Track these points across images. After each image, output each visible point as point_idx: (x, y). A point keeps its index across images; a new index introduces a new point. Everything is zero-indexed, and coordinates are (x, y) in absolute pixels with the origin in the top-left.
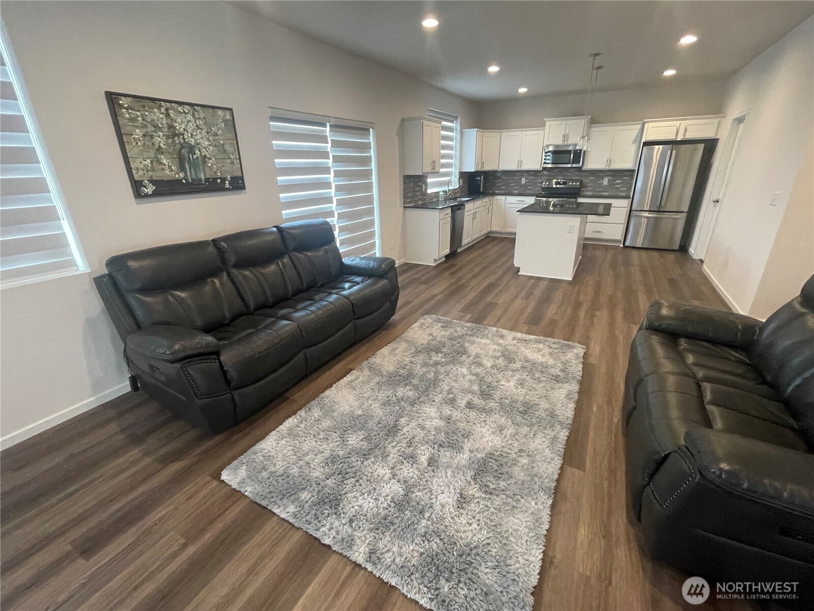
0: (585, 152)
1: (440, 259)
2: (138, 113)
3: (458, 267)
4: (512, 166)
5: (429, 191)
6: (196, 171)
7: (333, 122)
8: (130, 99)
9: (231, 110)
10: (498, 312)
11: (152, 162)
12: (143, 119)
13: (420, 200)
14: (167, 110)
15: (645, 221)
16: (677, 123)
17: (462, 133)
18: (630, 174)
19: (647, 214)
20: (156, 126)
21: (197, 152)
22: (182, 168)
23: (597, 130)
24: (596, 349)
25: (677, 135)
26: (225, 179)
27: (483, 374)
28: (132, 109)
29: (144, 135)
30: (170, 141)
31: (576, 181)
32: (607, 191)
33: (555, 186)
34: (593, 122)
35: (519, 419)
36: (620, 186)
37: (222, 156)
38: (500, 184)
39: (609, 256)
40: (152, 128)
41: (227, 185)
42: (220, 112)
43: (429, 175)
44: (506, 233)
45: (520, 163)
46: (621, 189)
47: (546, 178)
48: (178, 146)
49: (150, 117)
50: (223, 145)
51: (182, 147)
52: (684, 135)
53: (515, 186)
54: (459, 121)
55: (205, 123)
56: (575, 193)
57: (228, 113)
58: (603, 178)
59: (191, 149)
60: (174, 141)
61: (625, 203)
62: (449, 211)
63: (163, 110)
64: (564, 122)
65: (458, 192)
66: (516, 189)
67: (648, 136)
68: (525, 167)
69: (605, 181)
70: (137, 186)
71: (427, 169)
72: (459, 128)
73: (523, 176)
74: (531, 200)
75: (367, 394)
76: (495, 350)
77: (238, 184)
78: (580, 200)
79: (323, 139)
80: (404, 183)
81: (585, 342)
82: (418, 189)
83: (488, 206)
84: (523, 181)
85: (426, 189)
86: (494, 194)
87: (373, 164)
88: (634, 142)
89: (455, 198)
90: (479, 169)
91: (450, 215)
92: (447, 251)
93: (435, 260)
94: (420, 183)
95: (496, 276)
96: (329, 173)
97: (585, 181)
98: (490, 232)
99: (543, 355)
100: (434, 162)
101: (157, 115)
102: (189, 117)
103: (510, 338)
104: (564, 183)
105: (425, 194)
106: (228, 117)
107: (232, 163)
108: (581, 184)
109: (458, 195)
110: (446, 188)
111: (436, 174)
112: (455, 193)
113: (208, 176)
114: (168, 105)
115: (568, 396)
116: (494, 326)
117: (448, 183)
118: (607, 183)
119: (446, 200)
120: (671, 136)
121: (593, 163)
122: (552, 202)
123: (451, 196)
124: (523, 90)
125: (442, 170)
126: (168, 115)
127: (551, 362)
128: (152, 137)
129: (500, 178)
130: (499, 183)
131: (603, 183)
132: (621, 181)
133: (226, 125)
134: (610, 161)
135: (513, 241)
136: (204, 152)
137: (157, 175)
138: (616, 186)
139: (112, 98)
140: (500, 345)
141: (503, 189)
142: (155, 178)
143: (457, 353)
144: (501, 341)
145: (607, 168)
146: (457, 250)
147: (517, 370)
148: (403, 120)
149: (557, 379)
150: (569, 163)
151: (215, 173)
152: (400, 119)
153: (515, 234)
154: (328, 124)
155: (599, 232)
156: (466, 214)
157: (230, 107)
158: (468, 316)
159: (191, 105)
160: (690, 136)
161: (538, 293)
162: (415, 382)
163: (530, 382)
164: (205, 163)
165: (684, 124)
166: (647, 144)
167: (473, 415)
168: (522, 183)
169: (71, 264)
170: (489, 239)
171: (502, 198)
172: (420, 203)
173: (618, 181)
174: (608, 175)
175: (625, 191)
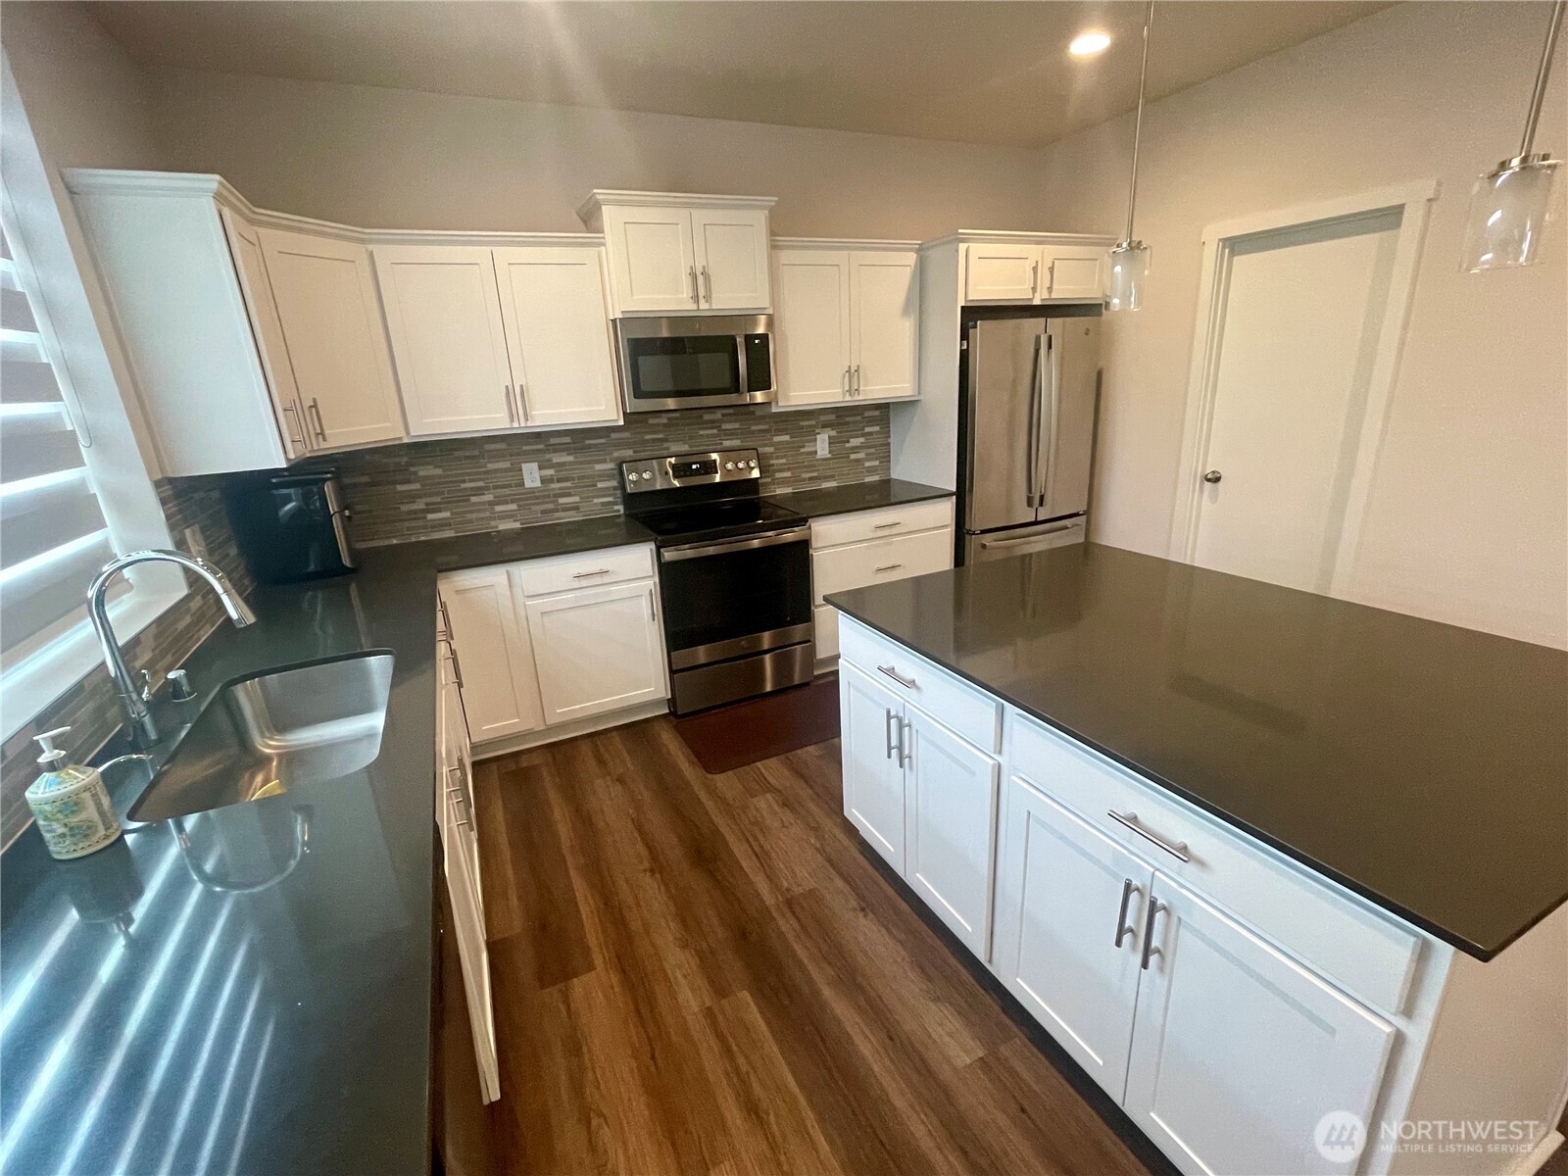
16: (1033, 252)
18: (891, 414)
25: (1034, 288)
31: (749, 455)
36: (861, 455)
38: (420, 505)
45: (516, 398)
46: (867, 464)
52: (1048, 290)
53: (499, 501)
58: (811, 433)
64: (687, 214)
68: (546, 418)
69: (822, 446)
73: (529, 455)
84: (532, 475)
88: (906, 311)
90: (305, 449)
118: (827, 451)
120: (1020, 291)
130: (412, 497)
131: (816, 452)
132: (862, 440)
134: (853, 374)
138: (853, 456)
141: (439, 525)
160: (1059, 291)
165: (1048, 253)
166: (971, 312)
168: (528, 484)
171: (491, 576)
173: (855, 442)
174: (825, 426)
175: (871, 471)
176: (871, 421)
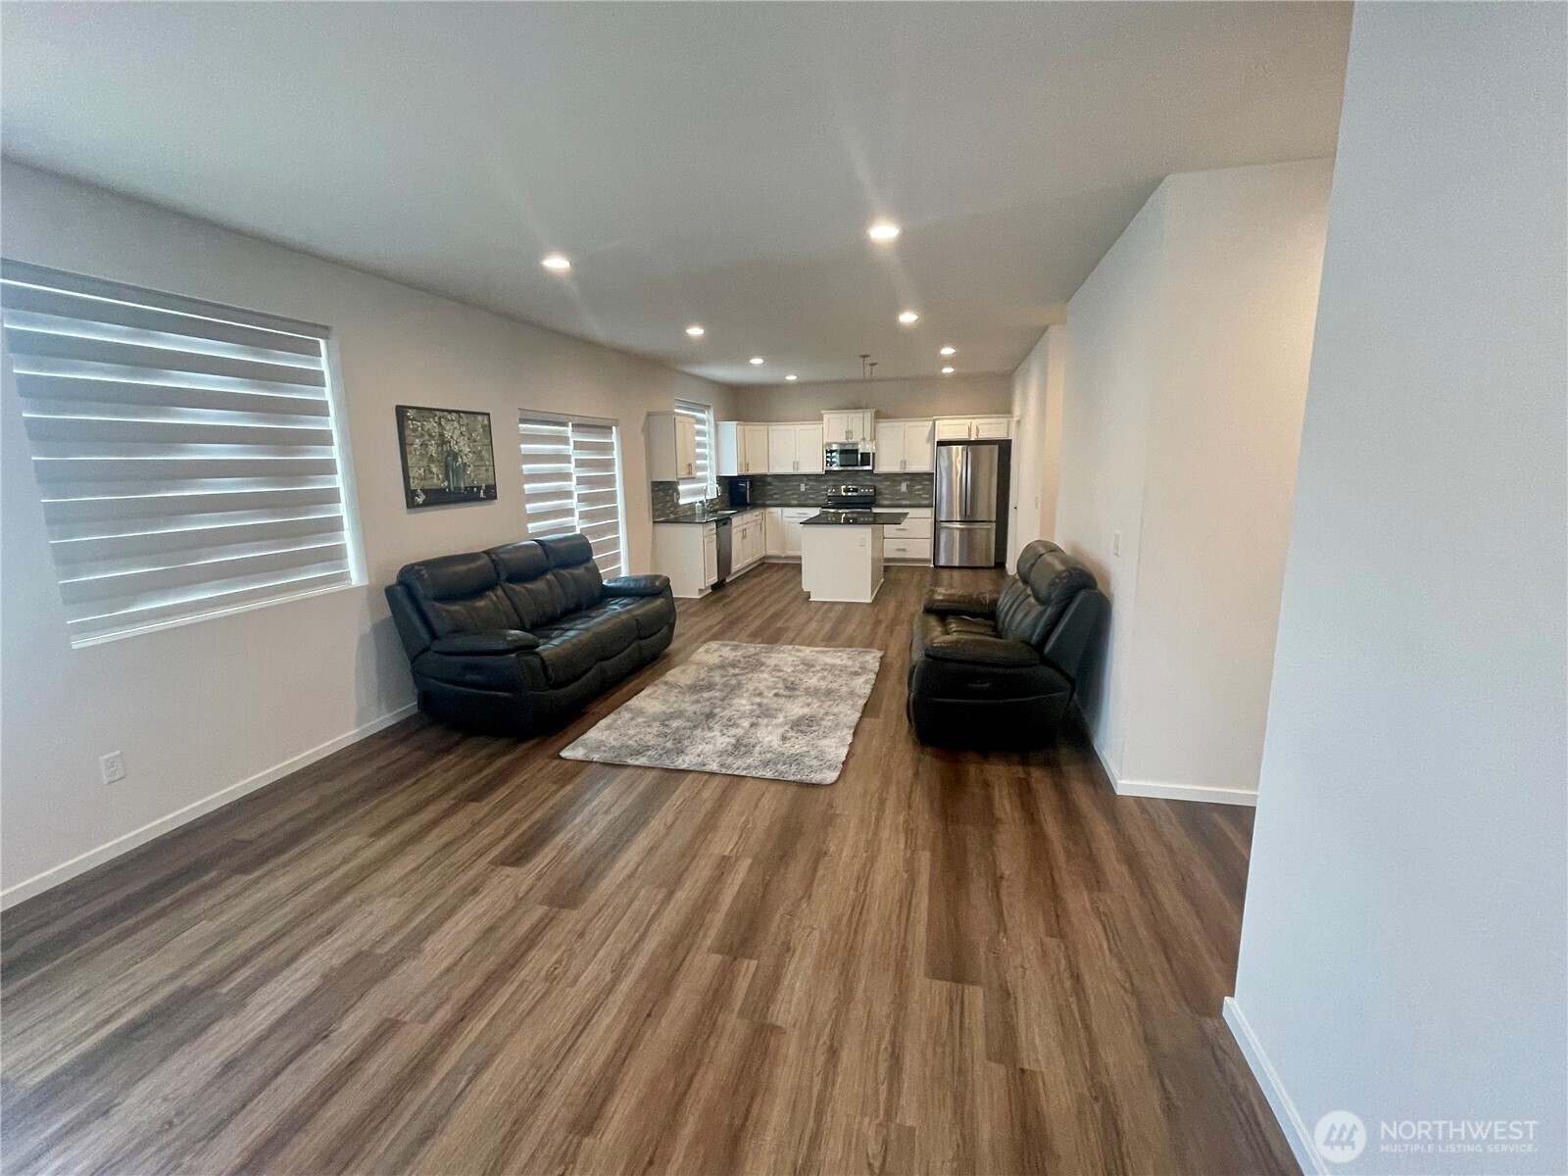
0: (874, 454)
1: (707, 588)
2: (419, 424)
3: (731, 598)
4: (786, 469)
5: (682, 501)
6: (457, 478)
7: (577, 421)
8: (415, 411)
9: (488, 414)
10: (791, 634)
11: (425, 471)
12: (422, 429)
13: (672, 512)
14: (440, 418)
15: (957, 534)
16: (967, 422)
17: (716, 426)
18: (929, 477)
19: (958, 525)
20: (430, 435)
21: (460, 459)
22: (447, 477)
23: (885, 426)
24: (893, 652)
25: (970, 435)
26: (479, 488)
27: (786, 676)
28: (415, 420)
29: (421, 445)
30: (440, 448)
31: (869, 487)
32: (907, 500)
33: (844, 494)
34: (879, 416)
35: (823, 698)
36: (920, 493)
37: (479, 463)
38: (773, 492)
39: (916, 578)
40: (427, 437)
41: (482, 495)
42: (480, 418)
43: (681, 482)
44: (786, 558)
45: (796, 464)
46: (922, 496)
47: (832, 483)
48: (445, 454)
49: (428, 426)
50: (480, 451)
51: (448, 456)
52: (977, 435)
53: (793, 494)
54: (712, 411)
55: (467, 430)
56: (869, 502)
57: (486, 417)
58: (900, 483)
59: (455, 456)
60: (442, 449)
61: (928, 512)
62: (714, 526)
63: (437, 419)
64: (845, 416)
65: (717, 504)
66: (795, 499)
67: (940, 436)
68: (804, 470)
69: (904, 487)
70: (410, 495)
71: (682, 473)
72: (712, 419)
73: (802, 481)
74: (815, 512)
75: (674, 699)
76: (794, 661)
77: (491, 493)
78: (876, 510)
79: (565, 440)
80: (653, 491)
81: (884, 648)
82: (668, 498)
83: (759, 522)
84: (803, 488)
85: (678, 499)
86: (765, 506)
87: (616, 468)
88: (928, 440)
89: (716, 511)
90: (744, 473)
91: (715, 531)
92: (714, 579)
93: (701, 591)
94: (671, 492)
95: (783, 604)
96: (571, 480)
97: (880, 486)
98: (765, 557)
99: (842, 660)
100: (690, 465)
101: (431, 425)
102: (456, 424)
103: (807, 652)
104: (855, 490)
105: (677, 505)
106: (486, 422)
107: (487, 470)
108: (875, 490)
109: (717, 507)
110: (702, 498)
111: (692, 479)
112: (714, 505)
113: (467, 485)
114: (441, 414)
115: (866, 682)
116: (790, 644)
117: (704, 492)
119: (704, 512)
120: (964, 436)
121: (886, 465)
122: (844, 515)
123: (711, 508)
124: (791, 378)
125: (699, 474)
126: (440, 424)
127: (850, 663)
128: (427, 445)
129: (770, 484)
130: (772, 490)
133: (484, 430)
134: (904, 463)
135: (798, 568)
136: (466, 460)
137: (428, 484)
139: (401, 411)
140: (798, 657)
141: (777, 499)
142: (426, 487)
143: (756, 665)
144: (798, 654)
145: (902, 471)
146: (725, 580)
147: (818, 671)
148: (649, 415)
149: (856, 674)
150: (857, 465)
151: (473, 481)
152: (645, 414)
153: (800, 558)
154: (570, 424)
155: (904, 550)
156: (734, 531)
157: (486, 411)
158: (759, 640)
159: (458, 412)
160: (983, 436)
161: (833, 615)
162: (718, 687)
163: (830, 678)
164: (465, 470)
165: (975, 422)
166: (941, 443)
167: (782, 700)
169: (345, 577)
170: (766, 566)
171: (777, 510)
172: (672, 516)
173: (917, 487)
174: (905, 480)
175: (926, 499)
176: (926, 480)
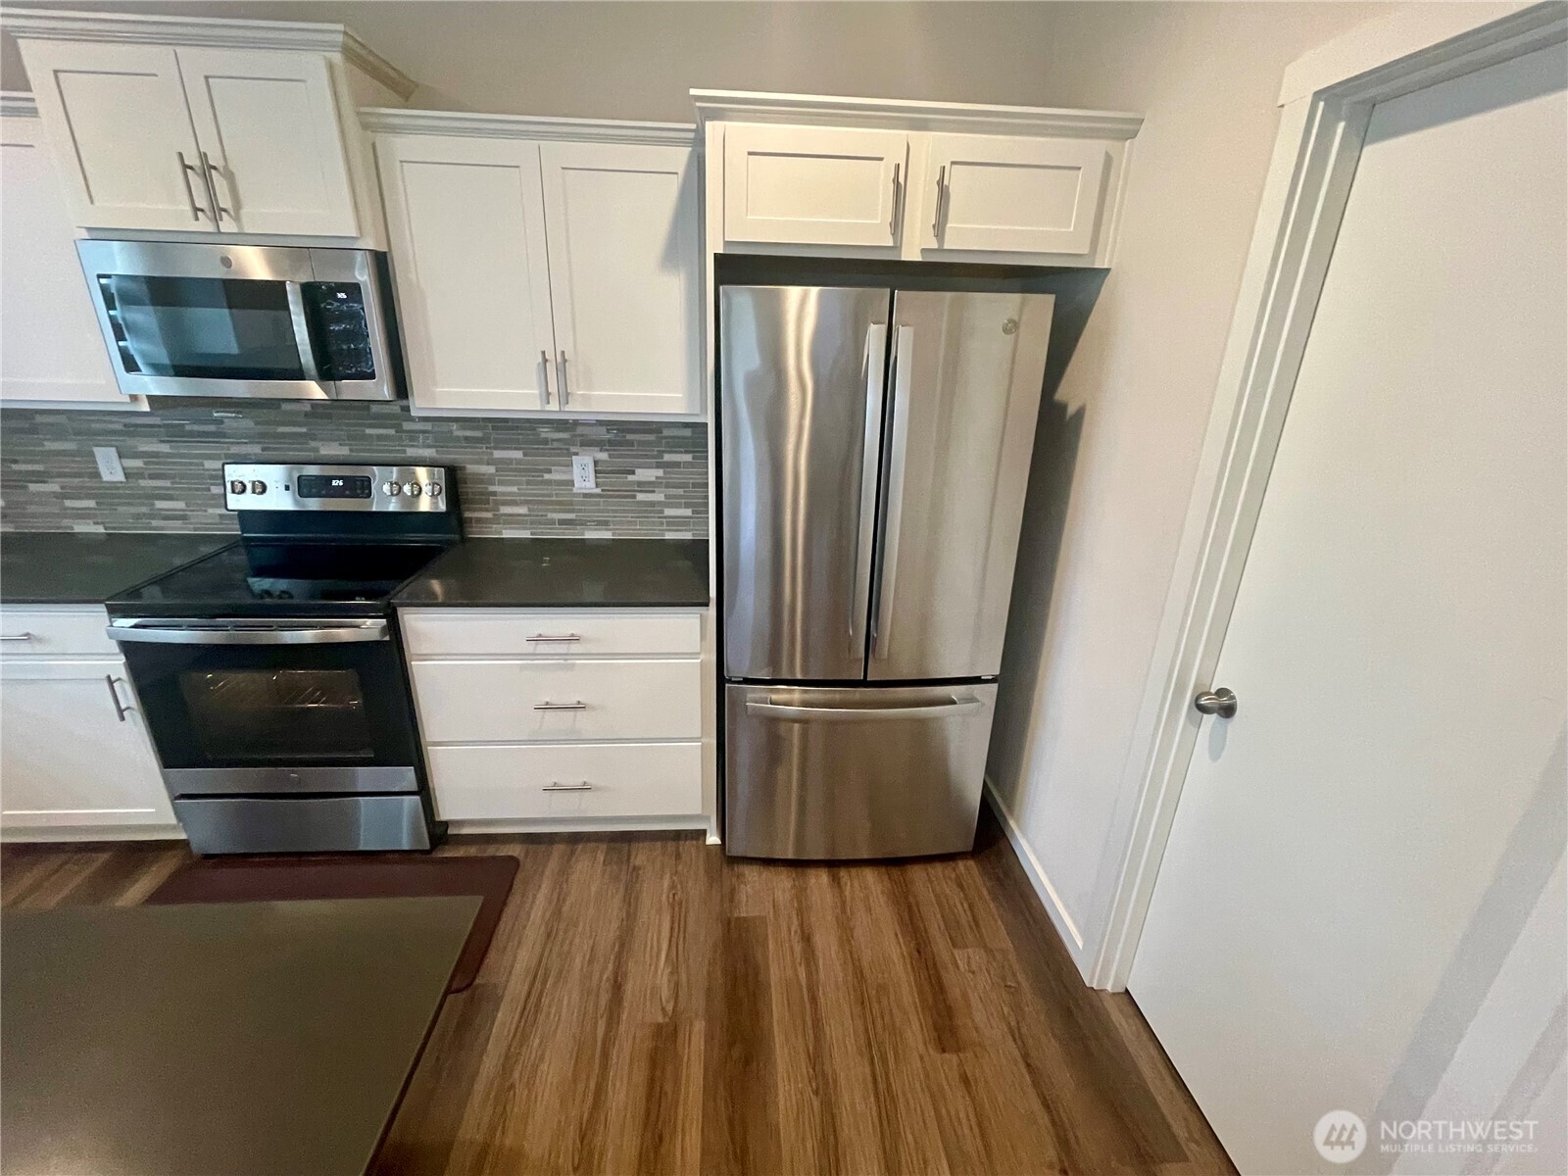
16: (889, 142)
52: (939, 229)
58: (565, 453)
69: (582, 473)
88: (672, 256)
118: (592, 484)
131: (573, 483)
132: (660, 472)
134: (556, 368)
138: (642, 497)
168: (106, 476)
173: (645, 475)
174: (587, 446)
176: (671, 447)
